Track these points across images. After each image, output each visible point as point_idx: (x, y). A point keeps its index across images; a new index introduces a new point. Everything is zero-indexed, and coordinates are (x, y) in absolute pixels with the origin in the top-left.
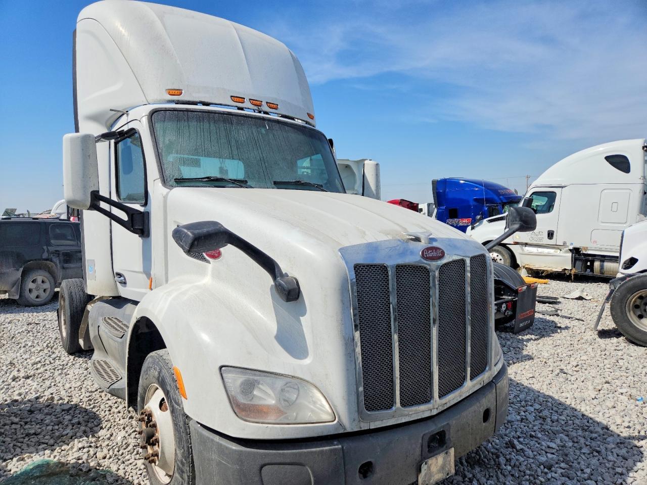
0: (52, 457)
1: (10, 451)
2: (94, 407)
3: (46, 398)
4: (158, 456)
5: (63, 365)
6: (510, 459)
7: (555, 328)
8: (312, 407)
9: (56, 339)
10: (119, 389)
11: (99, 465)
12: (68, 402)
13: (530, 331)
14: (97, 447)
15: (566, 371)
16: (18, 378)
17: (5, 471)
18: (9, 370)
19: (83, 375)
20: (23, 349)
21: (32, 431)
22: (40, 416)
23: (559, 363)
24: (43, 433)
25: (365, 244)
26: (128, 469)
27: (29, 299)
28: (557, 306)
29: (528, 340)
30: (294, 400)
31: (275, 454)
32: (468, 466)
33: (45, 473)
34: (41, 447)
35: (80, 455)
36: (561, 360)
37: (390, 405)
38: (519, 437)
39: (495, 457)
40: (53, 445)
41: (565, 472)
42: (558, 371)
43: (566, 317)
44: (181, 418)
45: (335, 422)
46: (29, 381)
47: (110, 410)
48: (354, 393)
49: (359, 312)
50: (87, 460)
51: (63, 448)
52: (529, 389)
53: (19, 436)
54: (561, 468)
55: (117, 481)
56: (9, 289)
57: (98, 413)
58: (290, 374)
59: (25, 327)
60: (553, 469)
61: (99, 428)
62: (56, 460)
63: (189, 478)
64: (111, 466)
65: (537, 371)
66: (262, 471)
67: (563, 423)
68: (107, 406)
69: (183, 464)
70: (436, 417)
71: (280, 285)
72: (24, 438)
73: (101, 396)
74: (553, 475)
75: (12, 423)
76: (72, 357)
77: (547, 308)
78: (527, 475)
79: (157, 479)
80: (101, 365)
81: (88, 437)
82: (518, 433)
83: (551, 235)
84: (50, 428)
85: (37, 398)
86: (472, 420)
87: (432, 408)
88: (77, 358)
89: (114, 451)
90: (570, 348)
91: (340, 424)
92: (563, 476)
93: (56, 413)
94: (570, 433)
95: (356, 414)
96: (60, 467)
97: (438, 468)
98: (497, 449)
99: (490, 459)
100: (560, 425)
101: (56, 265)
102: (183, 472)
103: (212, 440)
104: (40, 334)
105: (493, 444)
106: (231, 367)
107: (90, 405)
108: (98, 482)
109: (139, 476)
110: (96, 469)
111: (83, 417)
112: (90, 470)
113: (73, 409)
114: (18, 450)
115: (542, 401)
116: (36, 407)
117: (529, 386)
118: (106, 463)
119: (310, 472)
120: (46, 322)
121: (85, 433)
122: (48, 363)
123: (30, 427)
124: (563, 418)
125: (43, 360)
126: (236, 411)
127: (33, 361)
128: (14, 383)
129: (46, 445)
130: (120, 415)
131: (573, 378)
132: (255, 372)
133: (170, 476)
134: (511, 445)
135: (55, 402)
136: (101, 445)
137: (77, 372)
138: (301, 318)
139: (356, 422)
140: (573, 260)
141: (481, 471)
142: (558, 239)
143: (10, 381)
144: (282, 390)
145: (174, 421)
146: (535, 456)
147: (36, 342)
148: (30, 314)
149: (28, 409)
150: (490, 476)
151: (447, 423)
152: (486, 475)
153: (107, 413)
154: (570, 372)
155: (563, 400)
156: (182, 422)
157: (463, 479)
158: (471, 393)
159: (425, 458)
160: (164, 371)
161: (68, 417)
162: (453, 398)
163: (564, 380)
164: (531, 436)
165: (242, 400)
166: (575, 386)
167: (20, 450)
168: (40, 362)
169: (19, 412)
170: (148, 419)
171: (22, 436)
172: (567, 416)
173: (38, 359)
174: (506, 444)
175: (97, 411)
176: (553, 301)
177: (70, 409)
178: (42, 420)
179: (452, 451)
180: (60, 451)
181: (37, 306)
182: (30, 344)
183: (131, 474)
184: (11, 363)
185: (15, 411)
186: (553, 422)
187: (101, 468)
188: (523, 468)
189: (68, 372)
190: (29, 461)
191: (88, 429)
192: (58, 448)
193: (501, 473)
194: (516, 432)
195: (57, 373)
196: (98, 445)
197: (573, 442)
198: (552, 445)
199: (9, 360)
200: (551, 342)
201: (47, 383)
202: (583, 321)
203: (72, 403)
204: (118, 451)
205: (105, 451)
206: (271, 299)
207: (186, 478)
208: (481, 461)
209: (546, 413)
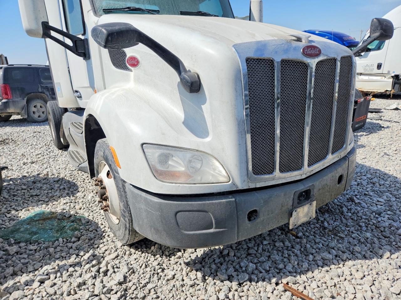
0: (47, 208)
1: (20, 205)
2: (74, 180)
3: (43, 174)
4: (109, 207)
5: (55, 156)
6: (350, 209)
7: (381, 127)
8: (212, 172)
9: (51, 141)
10: (85, 167)
11: (77, 213)
12: (57, 177)
13: (363, 130)
14: (75, 203)
15: (389, 154)
16: (27, 163)
17: (17, 217)
18: (22, 159)
19: (67, 161)
20: (30, 147)
21: (34, 194)
22: (39, 185)
23: (383, 149)
24: (42, 195)
25: (255, 42)
26: (95, 215)
27: (34, 118)
28: (380, 114)
29: (361, 136)
30: (199, 167)
31: (185, 204)
32: (320, 213)
33: (41, 218)
34: (40, 203)
35: (64, 207)
36: (385, 147)
37: (271, 171)
38: (356, 195)
39: (339, 208)
40: (48, 202)
41: (391, 217)
42: (383, 154)
43: (387, 121)
44: (120, 183)
45: (230, 182)
46: (33, 165)
47: (84, 181)
48: (244, 162)
49: (250, 98)
50: (69, 210)
51: (54, 203)
52: (363, 166)
53: (26, 197)
54: (388, 214)
55: (88, 222)
56: (20, 112)
57: (76, 183)
58: (195, 148)
59: (32, 134)
60: (382, 215)
61: (77, 191)
62: (49, 210)
63: (129, 221)
64: (84, 213)
65: (368, 154)
66: (177, 216)
67: (388, 186)
68: (82, 178)
69: (125, 212)
70: (304, 180)
71: (184, 78)
72: (29, 198)
73: (78, 173)
74: (382, 219)
75: (22, 189)
76: (60, 151)
77: (374, 116)
78: (363, 219)
79: (111, 221)
80: (74, 153)
81: (70, 197)
82: (356, 193)
83: (379, 66)
84: (46, 192)
85: (38, 174)
86: (330, 182)
87: (302, 173)
88: (64, 151)
89: (86, 204)
90: (390, 140)
91: (234, 184)
92: (389, 220)
93: (49, 183)
94: (393, 192)
95: (246, 177)
96: (52, 215)
97: (304, 214)
98: (341, 203)
99: (336, 209)
100: (385, 187)
101: (48, 96)
102: (125, 217)
103: (141, 196)
104: (41, 138)
105: (338, 199)
106: (149, 144)
107: (71, 178)
108: (75, 223)
109: (102, 219)
110: (75, 215)
111: (67, 185)
112: (71, 216)
113: (61, 181)
114: (26, 205)
115: (372, 172)
116: (37, 180)
117: (362, 163)
118: (81, 212)
119: (212, 216)
120: (45, 131)
121: (68, 194)
122: (46, 154)
123: (33, 191)
124: (387, 183)
125: (43, 153)
126: (155, 175)
127: (36, 153)
128: (24, 166)
129: (43, 202)
130: (90, 184)
131: (393, 158)
132: (168, 148)
133: (118, 219)
134: (351, 200)
135: (50, 177)
136: (78, 202)
137: (63, 159)
138: (202, 106)
139: (246, 183)
140: (393, 84)
141: (329, 216)
142: (384, 70)
143: (22, 165)
144: (190, 161)
145: (116, 184)
146: (368, 206)
147: (38, 142)
148: (36, 127)
149: (32, 181)
150: (335, 219)
151: (312, 184)
152: (333, 218)
153: (82, 183)
154: (391, 154)
155: (387, 172)
156: (121, 185)
157: (317, 221)
158: (331, 163)
159: (295, 208)
160: (107, 151)
161: (57, 185)
162: (318, 167)
163: (388, 159)
164: (365, 194)
165: (159, 167)
166: (396, 163)
167: (27, 205)
168: (41, 154)
169: (27, 183)
170: (101, 184)
171: (28, 197)
172: (391, 181)
173: (40, 152)
174: (347, 199)
175: (76, 182)
176: (377, 111)
177: (59, 180)
178: (41, 187)
179: (314, 203)
180: (52, 205)
181: (40, 122)
182: (35, 144)
183: (97, 219)
184: (22, 155)
185: (25, 182)
186: (380, 186)
187: (78, 215)
188: (360, 214)
189: (58, 159)
190: (32, 211)
191: (70, 192)
192: (50, 203)
193: (344, 217)
194: (354, 192)
195: (51, 160)
196: (76, 202)
197: (396, 198)
198: (380, 200)
199: (22, 152)
200: (378, 136)
201: (45, 166)
202: (399, 123)
203: (60, 177)
204: (89, 205)
205: (81, 205)
206: (178, 94)
207: (127, 220)
208: (329, 210)
209: (375, 180)
